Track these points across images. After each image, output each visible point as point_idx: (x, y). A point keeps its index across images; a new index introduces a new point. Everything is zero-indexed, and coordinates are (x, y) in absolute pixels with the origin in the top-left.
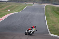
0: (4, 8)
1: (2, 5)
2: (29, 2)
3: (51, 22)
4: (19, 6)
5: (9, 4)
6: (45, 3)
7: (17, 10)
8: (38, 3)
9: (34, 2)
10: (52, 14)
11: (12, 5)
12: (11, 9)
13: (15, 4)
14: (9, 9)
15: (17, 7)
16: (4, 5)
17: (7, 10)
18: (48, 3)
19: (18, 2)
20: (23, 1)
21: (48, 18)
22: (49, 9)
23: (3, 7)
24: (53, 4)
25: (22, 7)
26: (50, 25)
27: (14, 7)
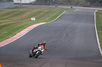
0: (25, 15)
1: (22, 10)
2: (68, 4)
4: (50, 12)
5: (33, 9)
6: (95, 6)
7: (47, 19)
8: (83, 6)
9: (77, 4)
11: (39, 10)
12: (36, 17)
13: (44, 8)
14: (33, 16)
15: (47, 13)
16: (25, 9)
17: (29, 19)
18: (100, 6)
19: (49, 4)
21: (101, 32)
23: (22, 13)
25: (55, 14)
27: (42, 13)
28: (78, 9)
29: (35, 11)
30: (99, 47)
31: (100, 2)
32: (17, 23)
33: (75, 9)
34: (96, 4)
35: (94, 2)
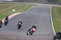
0: (9, 8)
1: (7, 5)
2: (35, 2)
3: (57, 23)
4: (24, 6)
5: (14, 4)
6: (51, 4)
7: (22, 10)
9: (40, 2)
10: (58, 15)
11: (17, 5)
12: (16, 9)
14: (14, 9)
15: (22, 7)
17: (11, 10)
18: (54, 4)
19: (23, 2)
20: (28, 1)
21: (54, 19)
22: (55, 10)
24: (59, 5)
26: (56, 26)
27: (19, 7)
28: (41, 5)
30: (53, 28)
31: (54, 1)
32: (4, 12)
33: (39, 5)
34: (52, 2)
35: (50, 1)
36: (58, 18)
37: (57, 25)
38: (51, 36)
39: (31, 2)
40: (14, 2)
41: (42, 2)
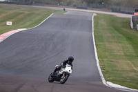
2: (57, 4)
3: (107, 53)
4: (32, 14)
5: (10, 9)
6: (94, 8)
7: (28, 24)
8: (77, 8)
9: (68, 5)
10: (109, 35)
11: (17, 11)
12: (13, 20)
13: (24, 9)
14: (9, 19)
15: (28, 15)
17: (4, 23)
18: (101, 8)
19: (31, 4)
20: (42, 3)
21: (101, 43)
22: (102, 22)
25: (39, 17)
26: (105, 60)
27: (22, 16)
28: (70, 11)
29: (11, 12)
30: (98, 65)
31: (101, 3)
34: (94, 5)
35: (92, 3)
36: (109, 42)
37: (107, 57)
38: (92, 82)
39: (48, 4)
40: (10, 3)
41: (74, 4)
